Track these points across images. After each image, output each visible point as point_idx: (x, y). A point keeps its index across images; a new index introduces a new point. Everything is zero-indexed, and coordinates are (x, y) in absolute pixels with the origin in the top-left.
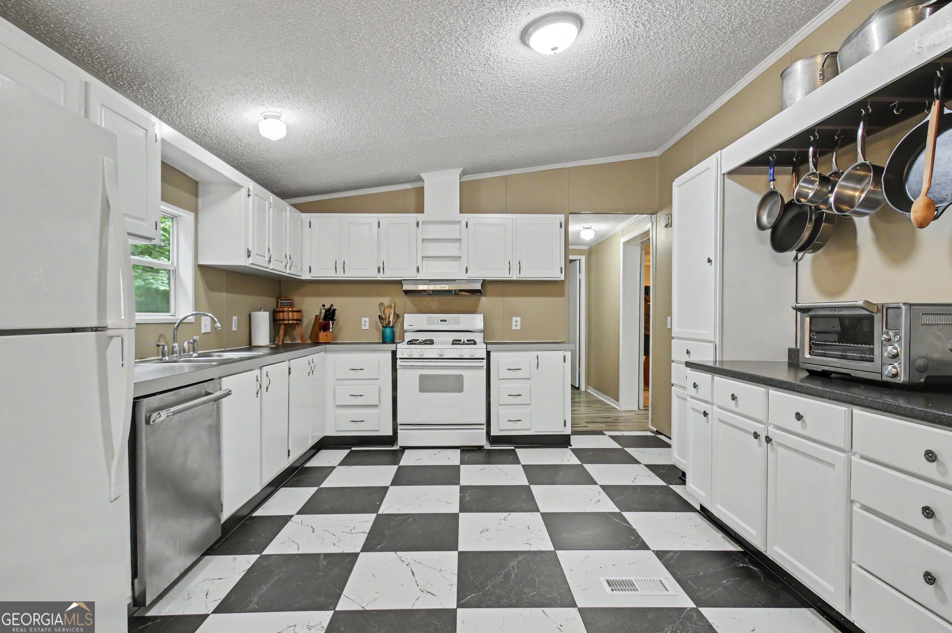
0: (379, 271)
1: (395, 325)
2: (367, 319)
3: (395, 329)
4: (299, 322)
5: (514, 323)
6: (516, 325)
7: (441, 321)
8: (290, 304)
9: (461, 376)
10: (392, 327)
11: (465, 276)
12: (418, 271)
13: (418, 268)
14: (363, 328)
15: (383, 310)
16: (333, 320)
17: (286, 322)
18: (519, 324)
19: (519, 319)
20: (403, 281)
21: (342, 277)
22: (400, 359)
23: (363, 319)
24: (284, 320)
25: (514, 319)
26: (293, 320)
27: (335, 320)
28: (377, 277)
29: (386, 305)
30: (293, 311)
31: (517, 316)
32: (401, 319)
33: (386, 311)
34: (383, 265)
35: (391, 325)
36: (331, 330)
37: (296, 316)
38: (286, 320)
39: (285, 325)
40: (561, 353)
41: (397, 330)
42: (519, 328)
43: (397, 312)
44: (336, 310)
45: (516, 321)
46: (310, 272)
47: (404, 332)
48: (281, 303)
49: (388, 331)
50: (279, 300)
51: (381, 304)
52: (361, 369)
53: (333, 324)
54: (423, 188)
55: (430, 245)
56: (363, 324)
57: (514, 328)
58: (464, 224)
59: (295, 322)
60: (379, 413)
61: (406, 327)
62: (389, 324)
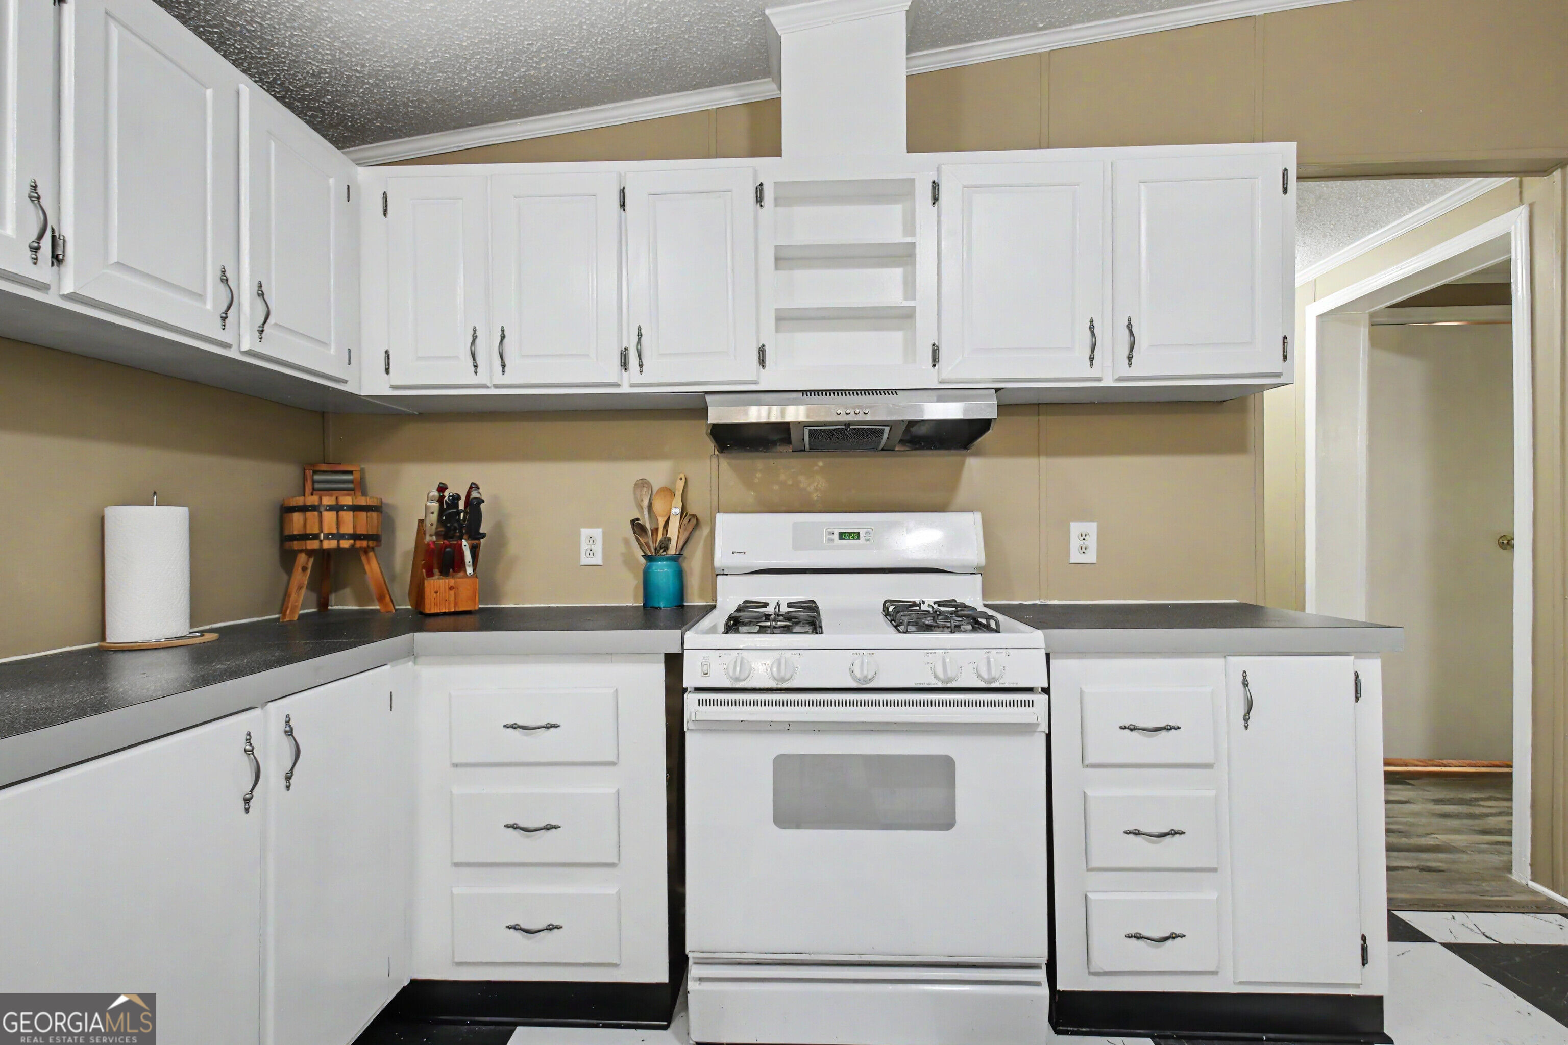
0: (625, 365)
1: (686, 553)
2: (597, 533)
3: (685, 565)
4: (371, 544)
5: (1075, 543)
6: (1083, 550)
7: (842, 536)
8: (351, 486)
9: (947, 764)
10: (676, 558)
11: (929, 378)
12: (762, 362)
13: (762, 351)
14: (585, 560)
15: (646, 502)
16: (475, 535)
17: (313, 545)
18: (1092, 542)
19: (1091, 528)
20: (709, 398)
21: (497, 386)
22: (698, 690)
23: (585, 532)
24: (305, 537)
25: (1076, 528)
26: (339, 537)
27: (483, 536)
28: (618, 385)
29: (655, 489)
30: (355, 508)
31: (1084, 517)
32: (705, 531)
33: (658, 506)
34: (639, 341)
35: (672, 551)
36: (469, 570)
37: (365, 523)
38: (316, 537)
39: (310, 553)
40: (1346, 664)
41: (694, 565)
42: (1091, 557)
43: (692, 510)
44: (483, 501)
45: (1083, 537)
46: (387, 371)
47: (713, 574)
48: (314, 482)
49: (663, 570)
50: (309, 473)
51: (643, 484)
52: (549, 727)
53: (474, 551)
54: (776, 103)
55: (802, 276)
56: (584, 546)
57: (1076, 557)
58: (924, 192)
59: (345, 544)
60: (619, 894)
61: (721, 558)
62: (666, 549)
